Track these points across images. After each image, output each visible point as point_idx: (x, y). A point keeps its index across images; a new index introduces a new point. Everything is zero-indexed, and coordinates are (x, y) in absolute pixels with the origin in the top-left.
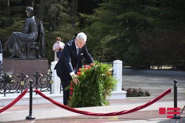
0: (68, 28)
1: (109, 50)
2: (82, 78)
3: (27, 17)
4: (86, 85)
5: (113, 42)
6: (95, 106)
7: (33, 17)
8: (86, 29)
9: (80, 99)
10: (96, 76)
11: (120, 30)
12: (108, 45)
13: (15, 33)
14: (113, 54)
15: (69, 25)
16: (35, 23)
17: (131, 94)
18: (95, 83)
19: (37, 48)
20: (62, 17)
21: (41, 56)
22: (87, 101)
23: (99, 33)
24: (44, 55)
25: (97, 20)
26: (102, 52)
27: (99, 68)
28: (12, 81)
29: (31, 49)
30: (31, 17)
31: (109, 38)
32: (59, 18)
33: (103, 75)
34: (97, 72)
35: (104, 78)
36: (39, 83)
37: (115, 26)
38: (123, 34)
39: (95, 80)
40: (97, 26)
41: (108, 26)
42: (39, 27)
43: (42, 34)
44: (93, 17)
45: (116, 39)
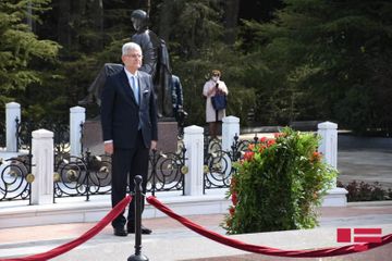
0: (219, 52)
1: (304, 96)
2: (256, 166)
3: (135, 31)
4: (265, 181)
5: (312, 79)
7: (147, 32)
8: (255, 53)
10: (286, 162)
11: (330, 55)
12: (303, 86)
13: (109, 65)
14: (313, 104)
15: (223, 47)
16: (151, 44)
17: (356, 194)
18: (284, 177)
20: (207, 30)
21: (164, 114)
23: (283, 60)
24: (169, 111)
25: (280, 35)
26: (289, 100)
27: (293, 144)
28: (103, 168)
30: (142, 31)
31: (305, 71)
32: (201, 32)
33: (302, 158)
34: (288, 152)
35: (306, 165)
36: (158, 171)
37: (318, 46)
38: (334, 63)
39: (283, 171)
40: (279, 46)
41: (303, 46)
42: (159, 51)
43: (165, 66)
44: (272, 27)
45: (319, 73)
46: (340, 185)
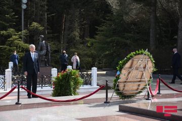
6: (69, 95)
7: (44, 41)
9: (59, 91)
10: (69, 78)
18: (68, 82)
19: (46, 60)
21: (49, 65)
22: (63, 93)
29: (42, 61)
30: (42, 41)
33: (73, 76)
35: (75, 79)
36: (43, 81)
39: (68, 80)
42: (47, 47)
46: (98, 85)
